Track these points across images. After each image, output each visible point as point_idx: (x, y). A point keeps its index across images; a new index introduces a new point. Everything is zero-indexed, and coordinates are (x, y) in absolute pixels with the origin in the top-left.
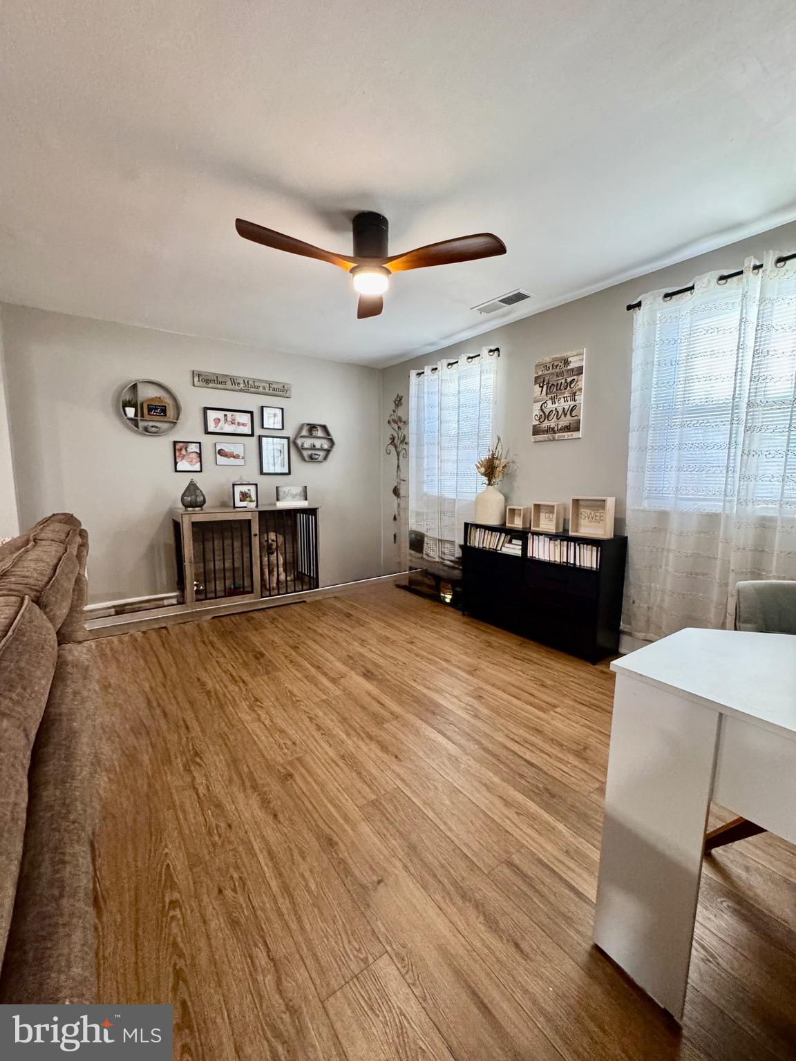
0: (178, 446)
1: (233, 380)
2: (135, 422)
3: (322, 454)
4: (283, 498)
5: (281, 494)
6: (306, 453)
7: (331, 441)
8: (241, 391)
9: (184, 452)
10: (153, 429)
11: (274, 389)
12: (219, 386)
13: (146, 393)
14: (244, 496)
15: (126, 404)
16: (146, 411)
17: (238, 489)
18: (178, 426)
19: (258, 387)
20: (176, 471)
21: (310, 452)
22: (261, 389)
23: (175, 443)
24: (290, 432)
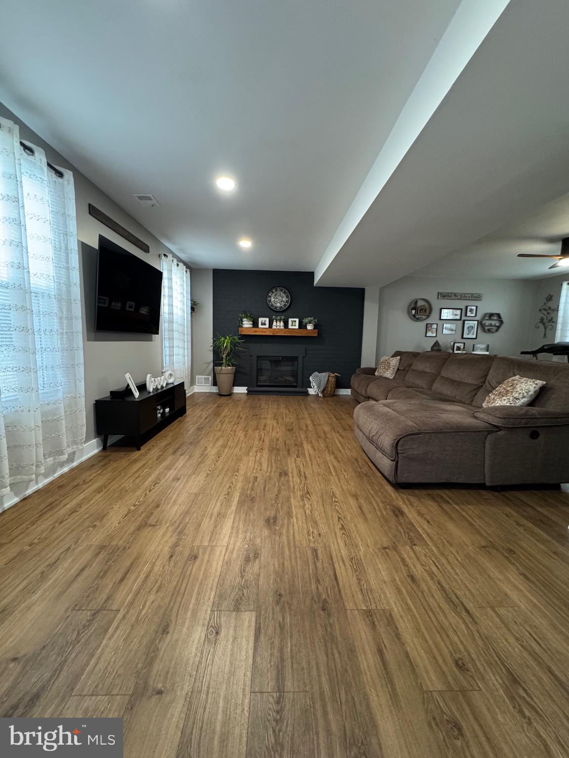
0: (428, 325)
1: (455, 295)
2: (414, 316)
3: (495, 328)
4: (476, 350)
5: (475, 348)
6: (486, 328)
7: (502, 322)
8: (458, 299)
9: (430, 328)
10: (421, 319)
11: (474, 297)
12: (449, 298)
13: (420, 303)
14: (459, 349)
15: (412, 309)
16: (419, 311)
17: (456, 345)
18: (430, 318)
19: (466, 297)
20: (426, 336)
21: (489, 328)
22: (467, 298)
23: (427, 324)
24: (479, 317)
